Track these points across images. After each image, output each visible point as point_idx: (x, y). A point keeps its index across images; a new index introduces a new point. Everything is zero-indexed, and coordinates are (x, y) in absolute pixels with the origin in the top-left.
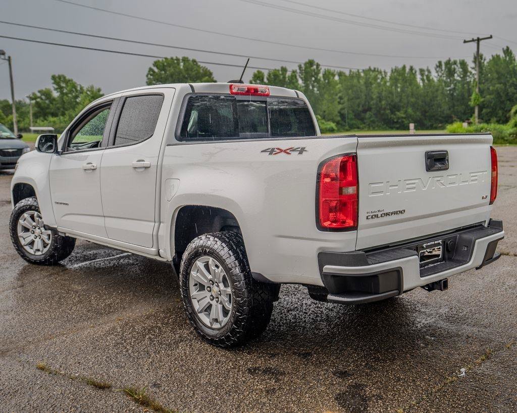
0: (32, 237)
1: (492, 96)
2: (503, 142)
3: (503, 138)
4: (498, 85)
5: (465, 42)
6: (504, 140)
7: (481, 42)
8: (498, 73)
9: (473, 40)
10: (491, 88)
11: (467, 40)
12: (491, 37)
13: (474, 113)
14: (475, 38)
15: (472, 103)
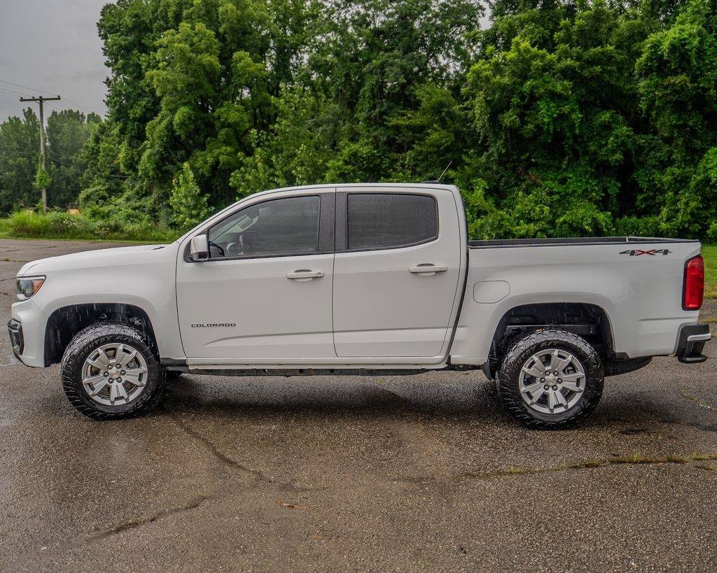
0: (106, 382)
1: (13, 173)
2: (92, 237)
3: (92, 232)
4: (20, 159)
5: (22, 100)
6: (94, 234)
7: (45, 104)
8: (19, 142)
9: (34, 99)
10: (10, 161)
11: (24, 98)
12: (59, 98)
13: (41, 197)
14: (37, 97)
15: (37, 184)
